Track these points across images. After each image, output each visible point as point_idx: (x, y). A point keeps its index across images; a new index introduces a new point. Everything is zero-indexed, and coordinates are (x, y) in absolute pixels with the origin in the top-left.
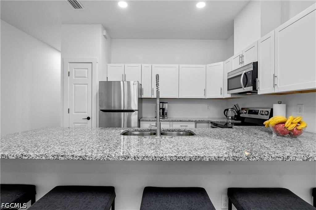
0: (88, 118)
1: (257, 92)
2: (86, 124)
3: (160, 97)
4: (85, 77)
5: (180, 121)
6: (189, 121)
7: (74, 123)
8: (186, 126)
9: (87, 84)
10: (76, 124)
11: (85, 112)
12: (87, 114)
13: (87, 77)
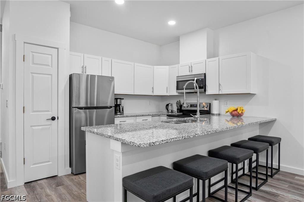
0: (53, 119)
1: (206, 93)
2: (49, 126)
3: (115, 93)
4: (48, 65)
5: (143, 116)
6: (149, 115)
7: (31, 126)
8: (146, 120)
9: (51, 75)
10: (34, 128)
11: (48, 111)
12: (51, 113)
13: (50, 65)
